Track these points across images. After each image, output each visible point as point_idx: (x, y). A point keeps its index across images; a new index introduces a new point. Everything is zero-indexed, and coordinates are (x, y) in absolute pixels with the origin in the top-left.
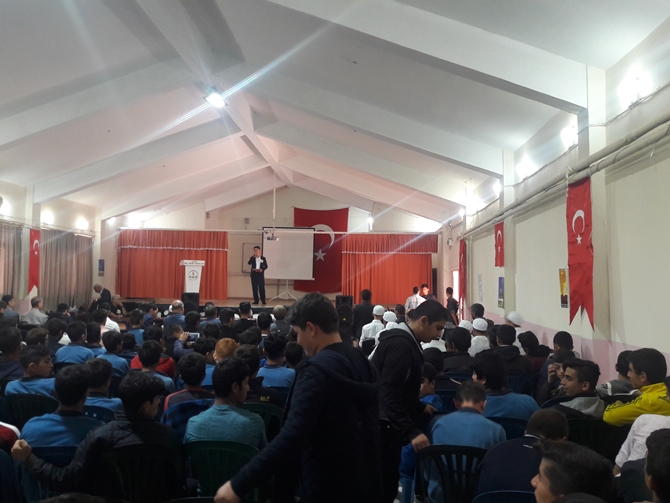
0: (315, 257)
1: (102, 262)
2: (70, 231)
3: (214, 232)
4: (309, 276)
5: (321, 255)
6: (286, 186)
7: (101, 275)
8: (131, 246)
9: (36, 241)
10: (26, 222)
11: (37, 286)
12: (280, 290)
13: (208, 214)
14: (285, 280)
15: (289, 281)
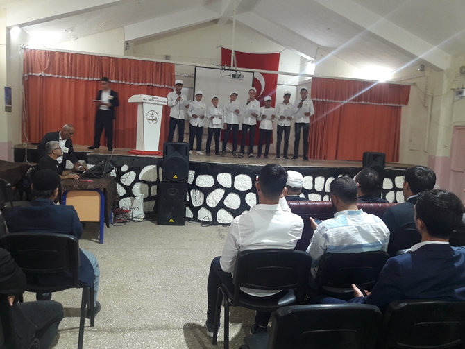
1: (9, 91)
6: (216, 21)
8: (43, 74)
13: (127, 43)
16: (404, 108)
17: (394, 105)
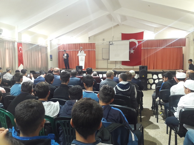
0: (130, 52)
1: (51, 56)
2: (38, 44)
3: (90, 43)
4: (127, 59)
5: (132, 51)
6: (118, 25)
7: (51, 60)
8: (62, 50)
9: (20, 47)
10: (16, 40)
11: (23, 64)
12: (116, 65)
13: (89, 38)
14: (118, 61)
15: (120, 61)
16: (184, 48)
17: (178, 47)
